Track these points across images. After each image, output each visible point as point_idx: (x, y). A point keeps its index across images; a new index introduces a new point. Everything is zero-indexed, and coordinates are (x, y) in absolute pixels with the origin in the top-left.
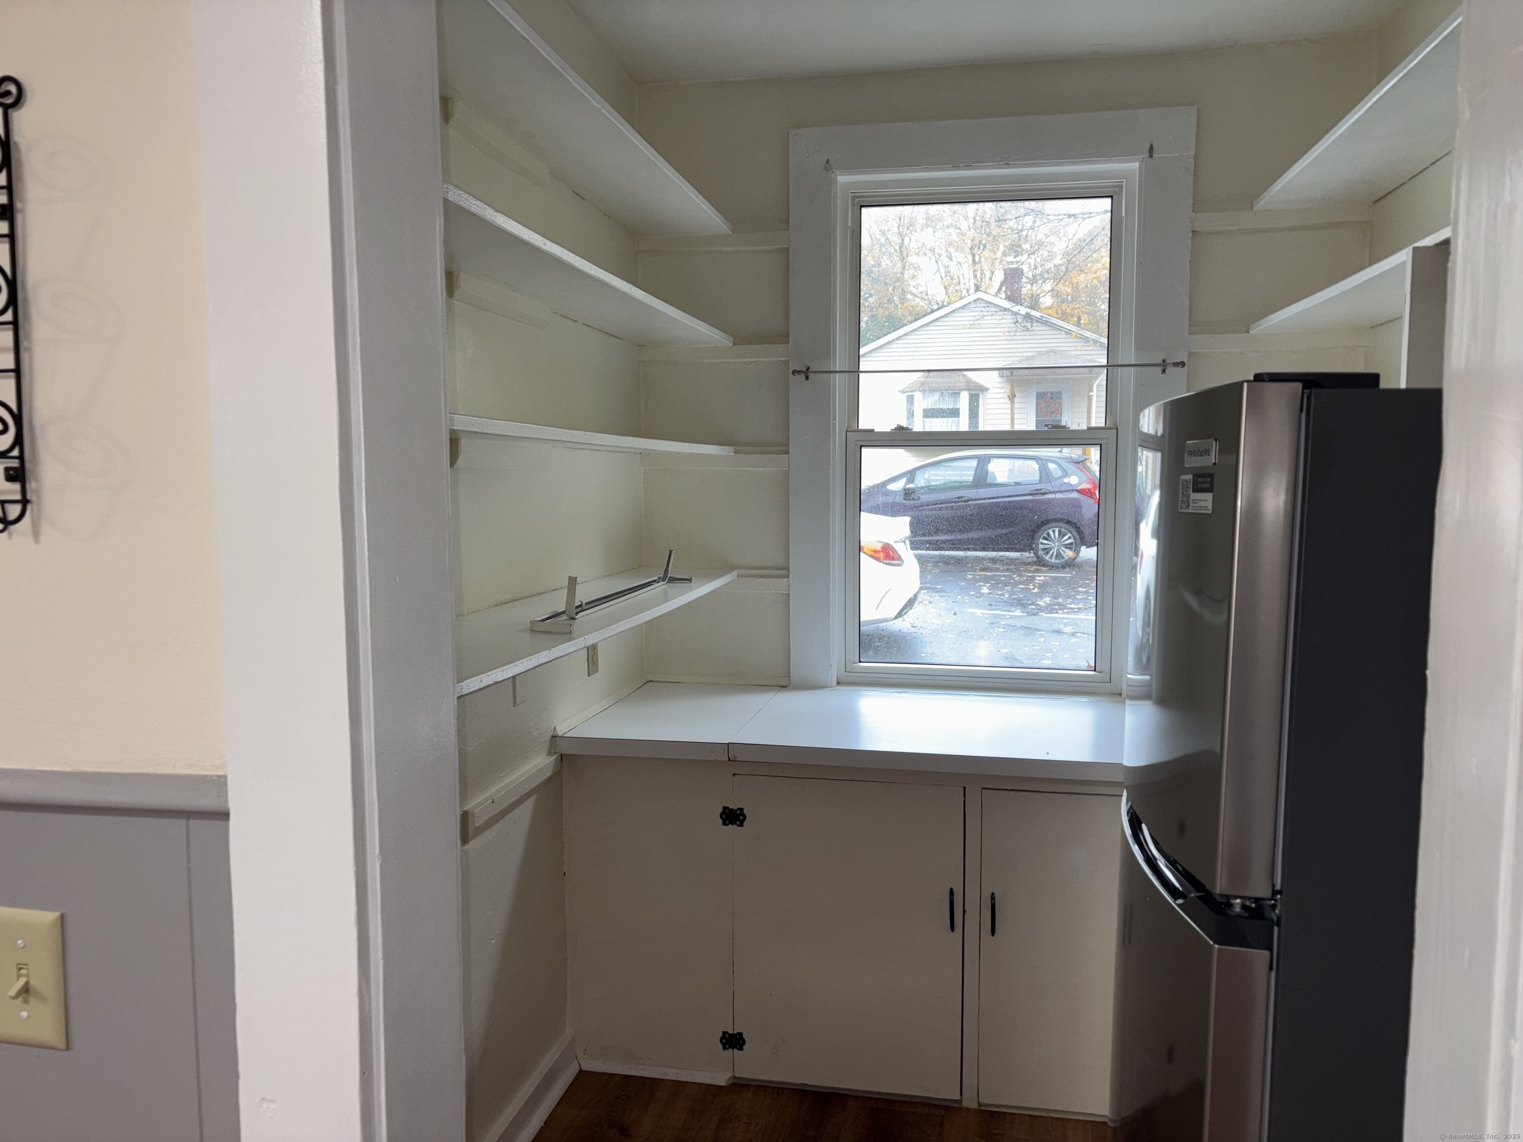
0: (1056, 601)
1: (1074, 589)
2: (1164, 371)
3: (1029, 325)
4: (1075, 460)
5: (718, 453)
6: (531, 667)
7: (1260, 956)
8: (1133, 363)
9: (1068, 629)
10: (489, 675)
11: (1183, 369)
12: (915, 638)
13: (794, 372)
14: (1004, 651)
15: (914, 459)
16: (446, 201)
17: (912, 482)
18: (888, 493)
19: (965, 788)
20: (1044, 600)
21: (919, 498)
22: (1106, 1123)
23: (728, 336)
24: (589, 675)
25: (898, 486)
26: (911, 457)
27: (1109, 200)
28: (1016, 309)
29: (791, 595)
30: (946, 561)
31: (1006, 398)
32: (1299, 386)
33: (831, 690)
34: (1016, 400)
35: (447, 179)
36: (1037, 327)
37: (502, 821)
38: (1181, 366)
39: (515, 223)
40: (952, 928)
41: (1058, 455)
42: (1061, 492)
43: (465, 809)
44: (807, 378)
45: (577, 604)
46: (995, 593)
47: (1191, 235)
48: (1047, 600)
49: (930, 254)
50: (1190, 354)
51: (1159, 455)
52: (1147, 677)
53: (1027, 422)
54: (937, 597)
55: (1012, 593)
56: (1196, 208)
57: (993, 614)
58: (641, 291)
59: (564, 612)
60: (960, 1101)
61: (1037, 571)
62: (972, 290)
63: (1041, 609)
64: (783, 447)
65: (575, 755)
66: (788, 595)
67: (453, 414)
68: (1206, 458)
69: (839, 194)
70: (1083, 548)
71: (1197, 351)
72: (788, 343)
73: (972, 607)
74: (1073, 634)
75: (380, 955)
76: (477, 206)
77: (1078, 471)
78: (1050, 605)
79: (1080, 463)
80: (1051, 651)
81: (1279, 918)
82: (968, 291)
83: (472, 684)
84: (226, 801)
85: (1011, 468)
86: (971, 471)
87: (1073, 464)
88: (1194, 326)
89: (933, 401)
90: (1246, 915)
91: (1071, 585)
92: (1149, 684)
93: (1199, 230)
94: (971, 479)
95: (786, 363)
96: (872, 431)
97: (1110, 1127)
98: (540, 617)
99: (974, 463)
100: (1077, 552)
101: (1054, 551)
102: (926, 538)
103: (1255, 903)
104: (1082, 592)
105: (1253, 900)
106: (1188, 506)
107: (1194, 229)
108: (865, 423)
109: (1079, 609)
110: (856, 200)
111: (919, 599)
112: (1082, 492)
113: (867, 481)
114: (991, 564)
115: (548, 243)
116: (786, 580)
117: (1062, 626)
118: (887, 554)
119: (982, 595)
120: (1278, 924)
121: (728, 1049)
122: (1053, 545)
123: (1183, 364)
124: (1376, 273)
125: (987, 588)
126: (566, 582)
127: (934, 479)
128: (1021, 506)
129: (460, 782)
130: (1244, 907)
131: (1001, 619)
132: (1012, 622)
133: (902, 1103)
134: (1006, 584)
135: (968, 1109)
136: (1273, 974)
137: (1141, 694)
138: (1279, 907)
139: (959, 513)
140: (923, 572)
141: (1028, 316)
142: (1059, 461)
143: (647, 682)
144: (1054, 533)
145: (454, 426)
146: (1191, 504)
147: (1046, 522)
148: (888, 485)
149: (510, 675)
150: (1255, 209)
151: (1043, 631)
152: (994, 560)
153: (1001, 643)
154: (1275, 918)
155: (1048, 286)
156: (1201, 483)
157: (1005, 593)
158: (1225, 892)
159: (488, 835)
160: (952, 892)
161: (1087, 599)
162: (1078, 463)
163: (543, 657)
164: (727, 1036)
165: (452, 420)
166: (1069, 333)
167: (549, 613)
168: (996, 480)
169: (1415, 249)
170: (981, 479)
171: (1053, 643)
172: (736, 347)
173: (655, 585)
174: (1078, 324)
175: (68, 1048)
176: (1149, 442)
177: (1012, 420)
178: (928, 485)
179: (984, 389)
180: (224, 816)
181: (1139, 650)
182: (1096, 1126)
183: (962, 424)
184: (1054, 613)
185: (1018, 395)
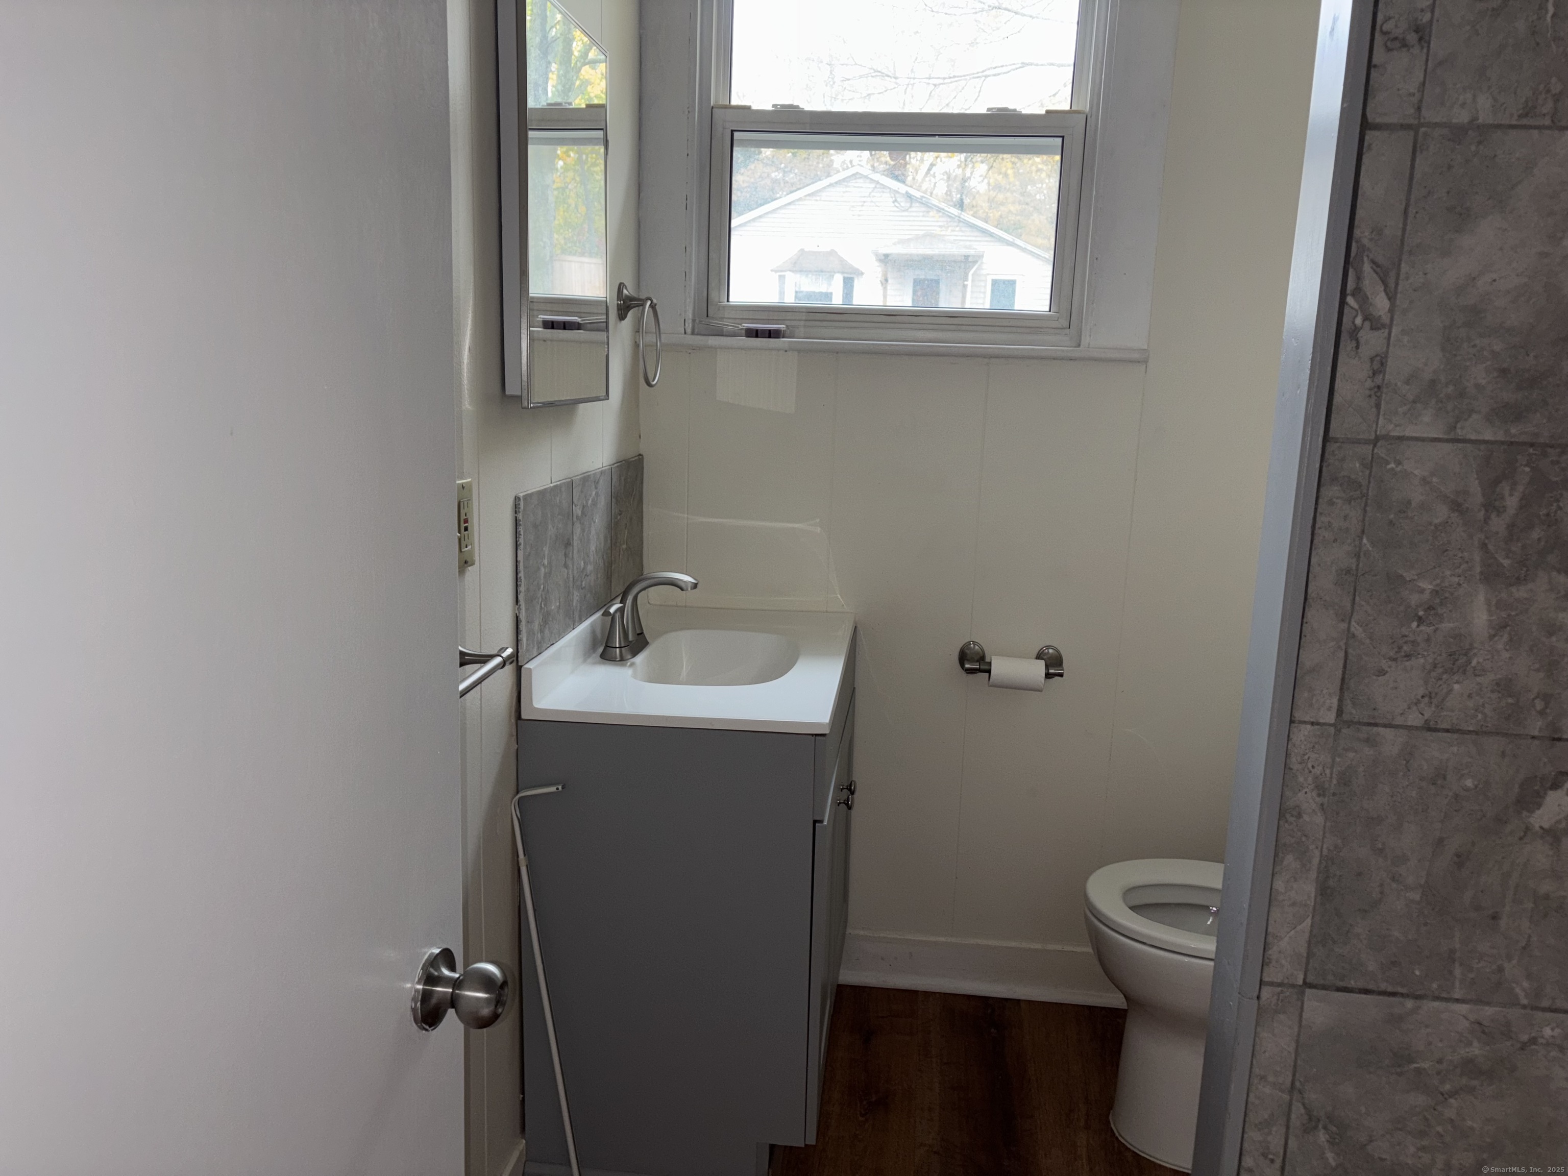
3: (908, 205)
31: (879, 281)
34: (889, 283)
36: (916, 208)
141: (907, 195)
179: (860, 273)
185: (890, 281)
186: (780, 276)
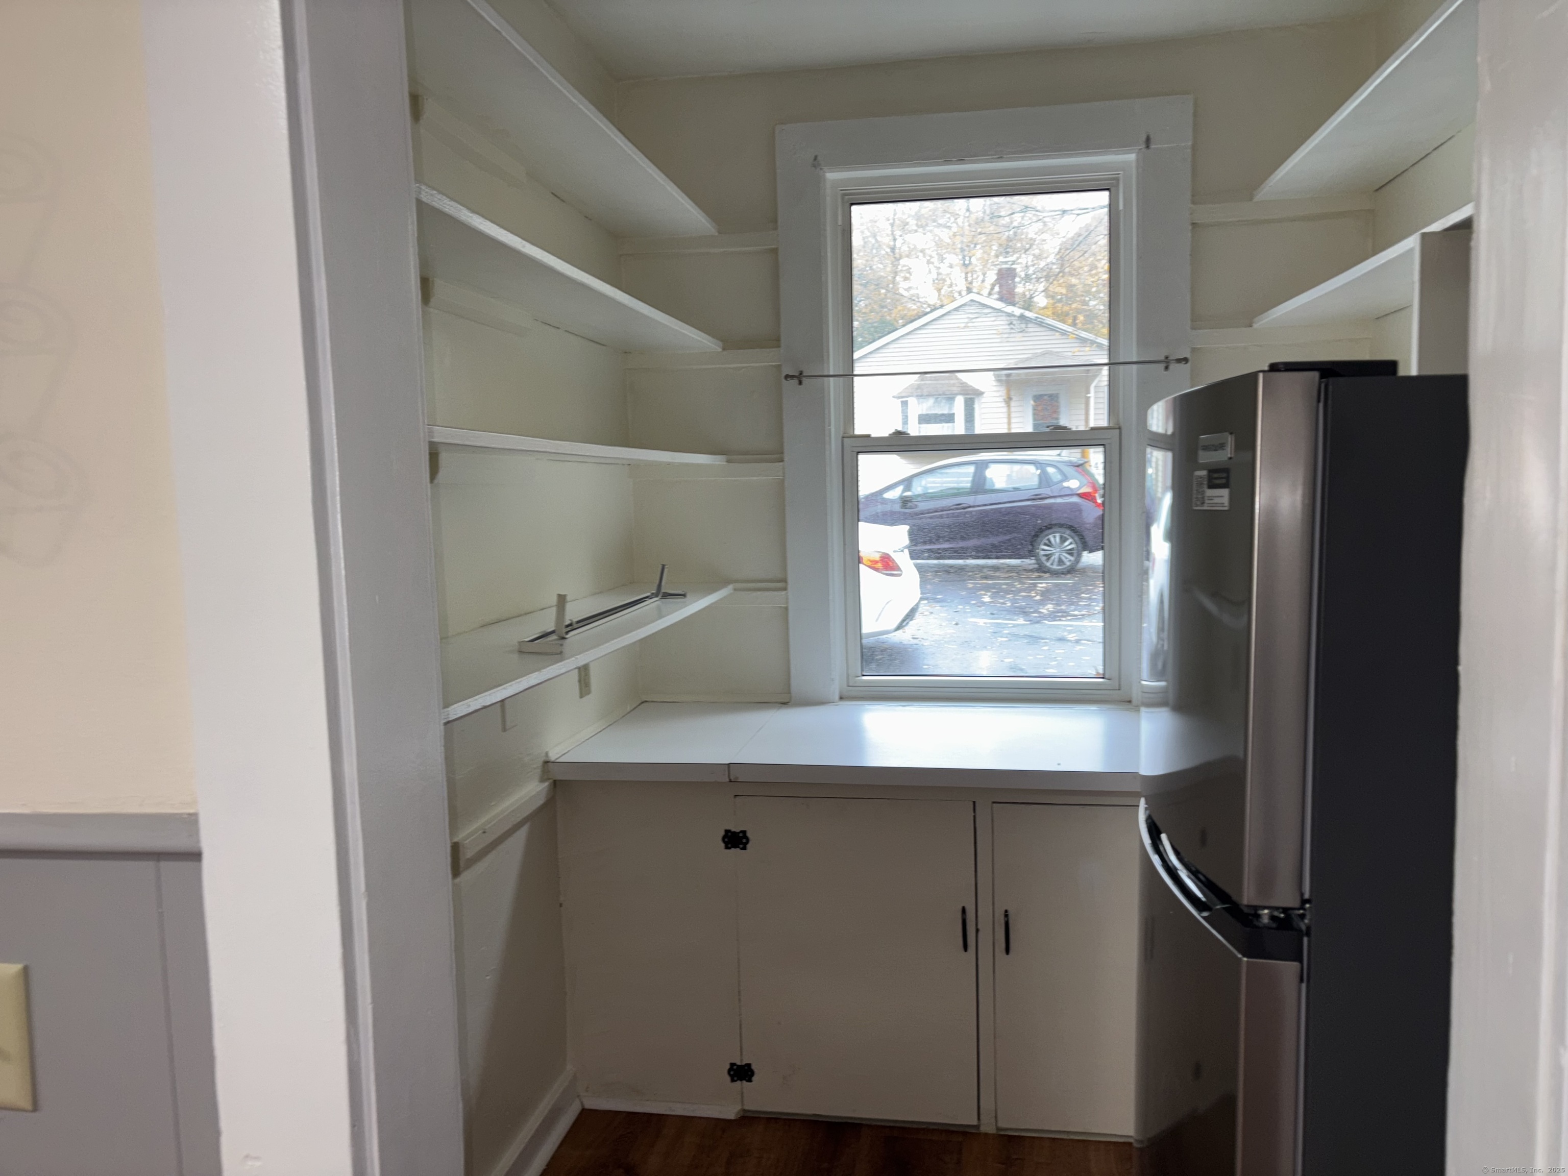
0: (1059, 608)
1: (1077, 596)
2: (1167, 368)
3: (1023, 326)
4: (1075, 463)
5: (712, 463)
6: (521, 689)
7: (1288, 969)
8: (1135, 359)
9: (1072, 637)
10: (476, 700)
11: (1186, 365)
12: (917, 649)
13: (787, 377)
14: (1007, 660)
15: (911, 466)
16: (419, 203)
17: (909, 490)
18: (886, 502)
19: (974, 802)
20: (1046, 607)
21: (916, 506)
22: (1130, 1144)
23: (715, 341)
24: (581, 697)
25: (894, 494)
26: (908, 465)
27: (1107, 193)
28: (1009, 309)
29: (790, 608)
30: (948, 570)
31: (1002, 402)
32: (1315, 375)
33: (833, 705)
34: (1013, 404)
35: (419, 179)
36: (1032, 328)
37: (494, 852)
38: (1184, 362)
39: (492, 225)
40: (966, 947)
41: (1058, 458)
42: (1060, 496)
43: (456, 840)
44: (800, 383)
45: (568, 622)
46: (997, 602)
47: (1190, 227)
48: (1050, 607)
49: (921, 255)
50: (1194, 350)
51: (1169, 455)
52: (1163, 684)
53: (1024, 424)
54: (937, 607)
55: (1014, 601)
56: (1196, 198)
57: (995, 623)
58: (625, 294)
59: (553, 632)
60: (978, 1127)
61: (1039, 578)
62: (964, 293)
63: (1044, 617)
64: (777, 455)
65: (570, 781)
66: (786, 609)
67: (432, 425)
68: (1220, 452)
69: (828, 191)
70: (1085, 554)
71: (1199, 346)
72: (779, 346)
73: (974, 616)
74: (1077, 642)
75: (369, 999)
76: (452, 206)
77: (1076, 474)
78: (1054, 612)
79: (1080, 467)
80: (1055, 659)
81: (1308, 928)
82: (960, 293)
83: (459, 709)
84: (198, 841)
85: (1009, 473)
86: (968, 477)
87: (1072, 467)
88: (1197, 321)
89: (927, 406)
90: (1274, 925)
91: (1075, 592)
92: (1164, 691)
93: (1199, 222)
94: (969, 485)
95: (779, 367)
96: (868, 436)
97: (1137, 1148)
98: (528, 637)
99: (971, 469)
100: (1079, 556)
101: (1055, 557)
102: (928, 547)
103: (1283, 913)
104: (1085, 598)
105: (1281, 910)
106: (1203, 503)
107: (1194, 222)
108: (860, 429)
109: (1083, 615)
110: (847, 197)
111: (920, 610)
112: (1084, 496)
113: (865, 489)
114: (992, 572)
115: (528, 245)
116: (784, 593)
117: (1066, 634)
118: (886, 564)
119: (984, 603)
120: (1308, 934)
121: (736, 1081)
122: (1054, 551)
123: (1186, 360)
124: (1383, 262)
125: (989, 597)
126: (554, 600)
127: (931, 487)
128: (1023, 511)
129: (450, 814)
130: (1273, 918)
131: (1004, 628)
132: (1015, 630)
133: (918, 1130)
134: (1007, 592)
135: (986, 1134)
136: (1304, 986)
137: (1156, 701)
138: (1308, 917)
139: (961, 520)
140: (924, 581)
141: (1022, 317)
142: (1058, 465)
143: (643, 702)
144: (1055, 538)
145: (433, 438)
146: (1207, 501)
147: (1049, 527)
148: (884, 493)
149: (499, 699)
150: (1256, 199)
151: (1047, 639)
152: (996, 568)
153: (1004, 653)
154: (1304, 928)
155: (1041, 287)
156: (1216, 478)
157: (1007, 601)
158: (1255, 903)
159: (480, 867)
160: (964, 910)
161: (1090, 606)
162: (1078, 466)
163: (533, 679)
164: (735, 1067)
165: (431, 432)
166: (1064, 333)
167: (540, 633)
168: (994, 485)
169: (1424, 235)
170: (979, 485)
171: (1057, 651)
172: (725, 353)
173: (649, 601)
174: (1074, 324)
175: (35, 1107)
176: (1158, 441)
177: (1009, 423)
178: (925, 492)
179: (980, 394)
180: (196, 856)
181: (1154, 657)
182: (1121, 1148)
183: (958, 428)
184: (1056, 621)
185: (1014, 398)
186: (902, 402)
